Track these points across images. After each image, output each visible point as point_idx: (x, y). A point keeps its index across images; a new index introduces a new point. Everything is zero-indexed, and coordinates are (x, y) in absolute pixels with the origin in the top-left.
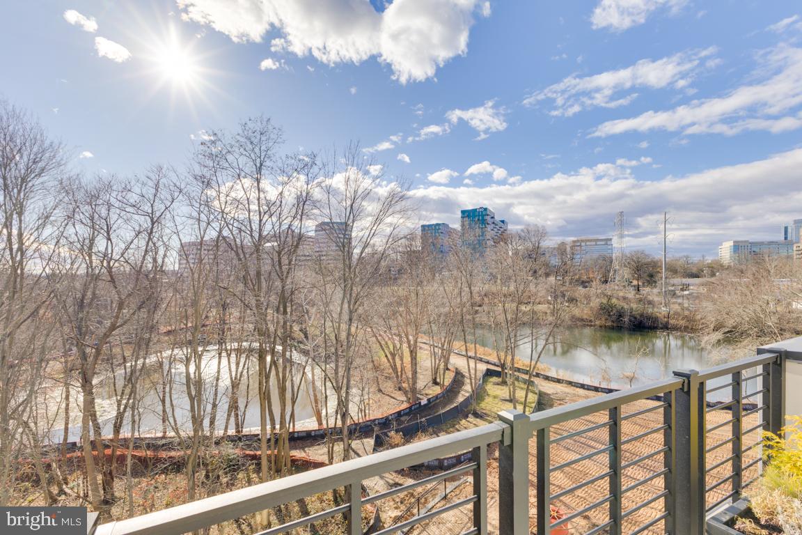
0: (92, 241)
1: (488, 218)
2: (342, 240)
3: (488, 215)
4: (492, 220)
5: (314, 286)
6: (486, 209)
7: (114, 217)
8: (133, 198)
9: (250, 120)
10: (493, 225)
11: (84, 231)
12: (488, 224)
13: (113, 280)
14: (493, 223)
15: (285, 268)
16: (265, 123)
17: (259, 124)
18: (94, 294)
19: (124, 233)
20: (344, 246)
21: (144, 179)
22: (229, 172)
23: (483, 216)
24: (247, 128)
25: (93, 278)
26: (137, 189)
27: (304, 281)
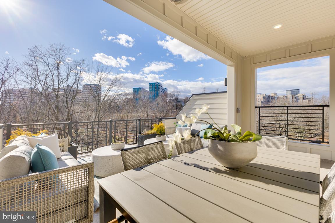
2: (95, 94)
3: (160, 86)
4: (161, 88)
5: (83, 112)
6: (159, 83)
9: (55, 44)
10: (162, 90)
14: (162, 89)
15: (69, 105)
16: (62, 46)
17: (59, 46)
20: (96, 97)
23: (158, 86)
24: (53, 47)
27: (78, 109)
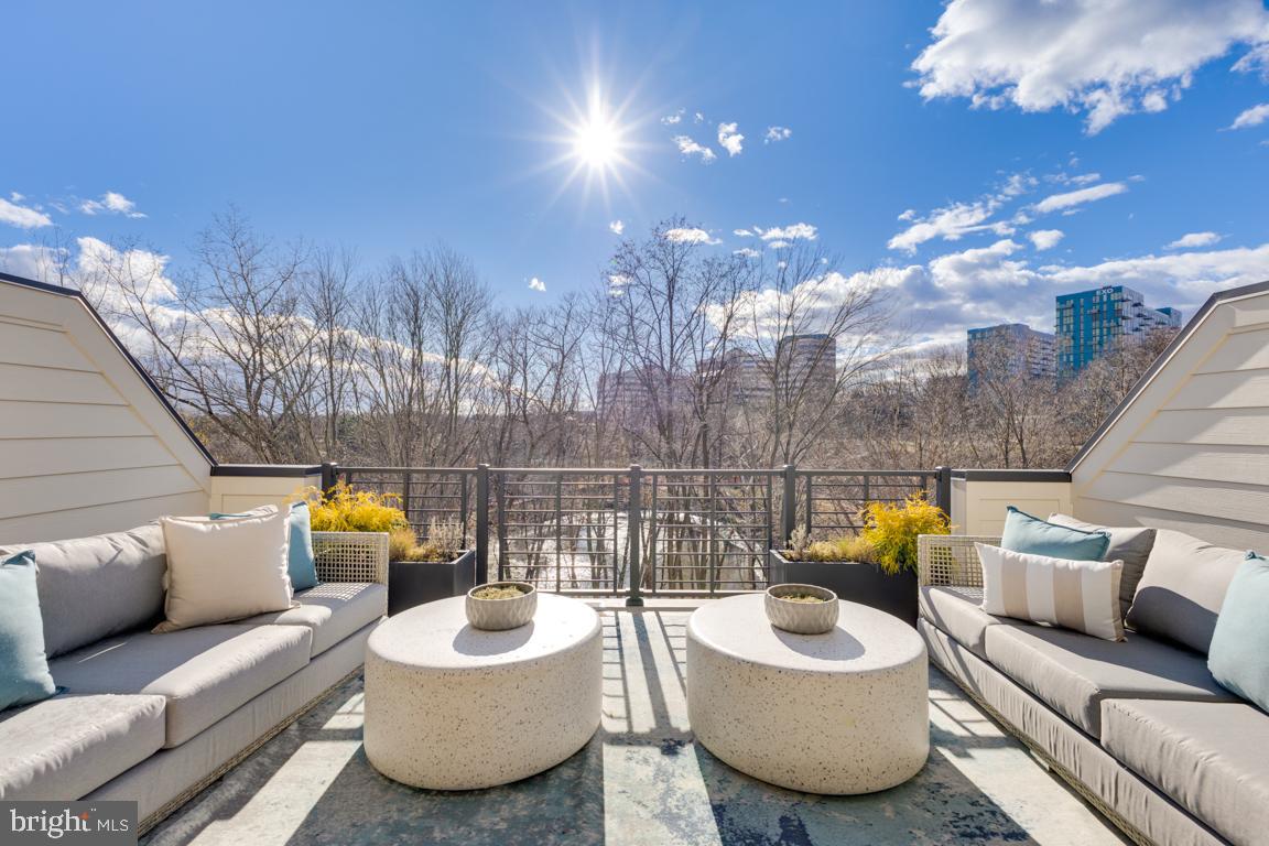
0: (511, 378)
1: (1127, 309)
3: (1124, 300)
4: (1137, 310)
6: (1119, 289)
7: (530, 352)
8: (548, 331)
10: (1139, 320)
11: (505, 368)
12: (1124, 318)
13: (526, 422)
14: (1139, 316)
18: (510, 437)
19: (539, 369)
21: (557, 308)
22: (640, 290)
23: (1111, 303)
25: (511, 418)
26: (551, 322)
